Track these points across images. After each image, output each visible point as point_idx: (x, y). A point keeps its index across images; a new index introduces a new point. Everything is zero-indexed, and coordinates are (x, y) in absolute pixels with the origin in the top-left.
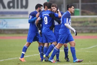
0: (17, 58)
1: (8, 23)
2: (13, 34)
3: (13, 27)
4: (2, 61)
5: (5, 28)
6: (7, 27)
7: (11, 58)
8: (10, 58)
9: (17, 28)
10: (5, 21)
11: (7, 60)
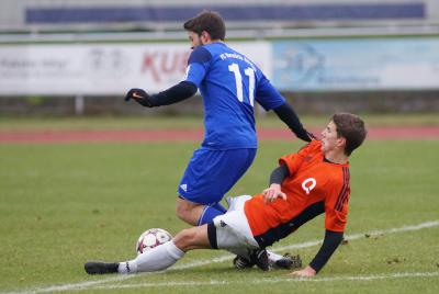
1: (328, 63)
3: (353, 80)
6: (321, 80)
9: (371, 86)
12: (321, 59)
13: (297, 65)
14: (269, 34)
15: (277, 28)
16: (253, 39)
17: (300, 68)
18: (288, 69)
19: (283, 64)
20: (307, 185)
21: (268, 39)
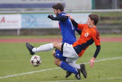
0: (52, 69)
1: (37, 20)
2: (45, 35)
3: (45, 25)
4: (33, 73)
5: (33, 26)
6: (35, 25)
7: (45, 69)
8: (43, 69)
9: (50, 27)
10: (33, 17)
11: (40, 71)
12: (36, 19)
13: (29, 21)
14: (21, 12)
15: (23, 10)
16: (16, 13)
17: (29, 22)
18: (26, 22)
19: (25, 20)
20: (86, 35)
21: (20, 13)
